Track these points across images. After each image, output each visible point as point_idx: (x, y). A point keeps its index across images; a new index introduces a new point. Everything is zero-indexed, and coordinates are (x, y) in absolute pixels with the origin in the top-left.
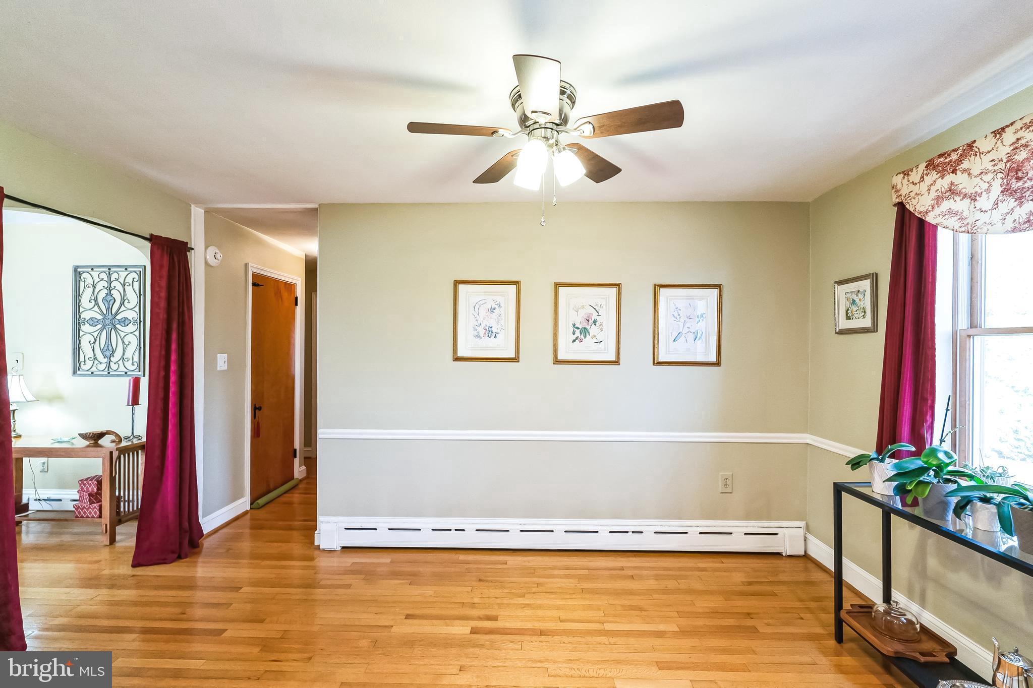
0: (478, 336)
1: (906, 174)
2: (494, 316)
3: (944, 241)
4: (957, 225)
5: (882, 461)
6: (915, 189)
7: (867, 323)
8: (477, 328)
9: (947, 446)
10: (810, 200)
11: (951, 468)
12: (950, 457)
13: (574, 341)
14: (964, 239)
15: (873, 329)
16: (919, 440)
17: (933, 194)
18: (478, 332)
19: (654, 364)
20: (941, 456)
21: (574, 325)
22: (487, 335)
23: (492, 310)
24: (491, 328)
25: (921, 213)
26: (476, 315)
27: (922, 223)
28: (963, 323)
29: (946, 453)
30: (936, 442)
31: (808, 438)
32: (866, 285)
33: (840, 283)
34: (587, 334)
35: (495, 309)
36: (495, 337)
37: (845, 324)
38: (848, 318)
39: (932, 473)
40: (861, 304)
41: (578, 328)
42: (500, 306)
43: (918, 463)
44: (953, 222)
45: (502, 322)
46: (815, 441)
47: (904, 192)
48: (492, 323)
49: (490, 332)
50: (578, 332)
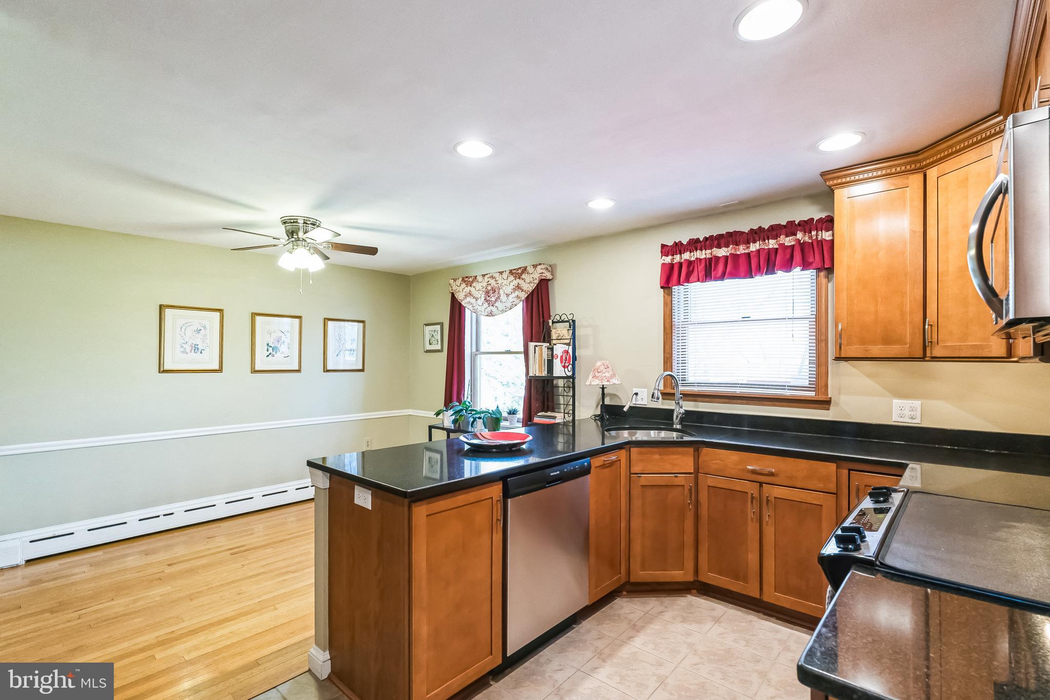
0: (185, 352)
1: (455, 280)
2: (200, 336)
3: (468, 313)
4: (472, 309)
5: (447, 411)
6: (458, 288)
7: (439, 348)
8: (184, 345)
9: (469, 400)
10: (411, 275)
11: (470, 408)
12: (470, 403)
13: (268, 356)
14: (474, 315)
15: (441, 351)
16: (459, 401)
17: (464, 294)
18: (185, 349)
19: (324, 371)
20: (467, 403)
21: (268, 345)
22: (193, 351)
23: (199, 331)
24: (197, 345)
25: (460, 300)
26: (183, 335)
27: (460, 304)
28: (474, 350)
29: (469, 402)
30: (465, 399)
31: (410, 412)
32: (438, 327)
33: (427, 325)
34: (278, 351)
35: (200, 330)
36: (201, 353)
37: (428, 347)
38: (430, 344)
39: (464, 411)
40: (436, 337)
41: (271, 347)
42: (205, 327)
43: (460, 408)
44: (470, 307)
45: (208, 341)
46: (414, 412)
47: (454, 288)
48: (198, 341)
49: (195, 348)
50: (270, 349)
